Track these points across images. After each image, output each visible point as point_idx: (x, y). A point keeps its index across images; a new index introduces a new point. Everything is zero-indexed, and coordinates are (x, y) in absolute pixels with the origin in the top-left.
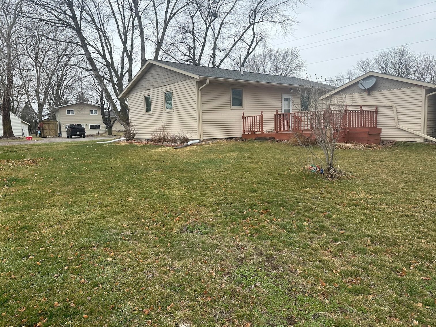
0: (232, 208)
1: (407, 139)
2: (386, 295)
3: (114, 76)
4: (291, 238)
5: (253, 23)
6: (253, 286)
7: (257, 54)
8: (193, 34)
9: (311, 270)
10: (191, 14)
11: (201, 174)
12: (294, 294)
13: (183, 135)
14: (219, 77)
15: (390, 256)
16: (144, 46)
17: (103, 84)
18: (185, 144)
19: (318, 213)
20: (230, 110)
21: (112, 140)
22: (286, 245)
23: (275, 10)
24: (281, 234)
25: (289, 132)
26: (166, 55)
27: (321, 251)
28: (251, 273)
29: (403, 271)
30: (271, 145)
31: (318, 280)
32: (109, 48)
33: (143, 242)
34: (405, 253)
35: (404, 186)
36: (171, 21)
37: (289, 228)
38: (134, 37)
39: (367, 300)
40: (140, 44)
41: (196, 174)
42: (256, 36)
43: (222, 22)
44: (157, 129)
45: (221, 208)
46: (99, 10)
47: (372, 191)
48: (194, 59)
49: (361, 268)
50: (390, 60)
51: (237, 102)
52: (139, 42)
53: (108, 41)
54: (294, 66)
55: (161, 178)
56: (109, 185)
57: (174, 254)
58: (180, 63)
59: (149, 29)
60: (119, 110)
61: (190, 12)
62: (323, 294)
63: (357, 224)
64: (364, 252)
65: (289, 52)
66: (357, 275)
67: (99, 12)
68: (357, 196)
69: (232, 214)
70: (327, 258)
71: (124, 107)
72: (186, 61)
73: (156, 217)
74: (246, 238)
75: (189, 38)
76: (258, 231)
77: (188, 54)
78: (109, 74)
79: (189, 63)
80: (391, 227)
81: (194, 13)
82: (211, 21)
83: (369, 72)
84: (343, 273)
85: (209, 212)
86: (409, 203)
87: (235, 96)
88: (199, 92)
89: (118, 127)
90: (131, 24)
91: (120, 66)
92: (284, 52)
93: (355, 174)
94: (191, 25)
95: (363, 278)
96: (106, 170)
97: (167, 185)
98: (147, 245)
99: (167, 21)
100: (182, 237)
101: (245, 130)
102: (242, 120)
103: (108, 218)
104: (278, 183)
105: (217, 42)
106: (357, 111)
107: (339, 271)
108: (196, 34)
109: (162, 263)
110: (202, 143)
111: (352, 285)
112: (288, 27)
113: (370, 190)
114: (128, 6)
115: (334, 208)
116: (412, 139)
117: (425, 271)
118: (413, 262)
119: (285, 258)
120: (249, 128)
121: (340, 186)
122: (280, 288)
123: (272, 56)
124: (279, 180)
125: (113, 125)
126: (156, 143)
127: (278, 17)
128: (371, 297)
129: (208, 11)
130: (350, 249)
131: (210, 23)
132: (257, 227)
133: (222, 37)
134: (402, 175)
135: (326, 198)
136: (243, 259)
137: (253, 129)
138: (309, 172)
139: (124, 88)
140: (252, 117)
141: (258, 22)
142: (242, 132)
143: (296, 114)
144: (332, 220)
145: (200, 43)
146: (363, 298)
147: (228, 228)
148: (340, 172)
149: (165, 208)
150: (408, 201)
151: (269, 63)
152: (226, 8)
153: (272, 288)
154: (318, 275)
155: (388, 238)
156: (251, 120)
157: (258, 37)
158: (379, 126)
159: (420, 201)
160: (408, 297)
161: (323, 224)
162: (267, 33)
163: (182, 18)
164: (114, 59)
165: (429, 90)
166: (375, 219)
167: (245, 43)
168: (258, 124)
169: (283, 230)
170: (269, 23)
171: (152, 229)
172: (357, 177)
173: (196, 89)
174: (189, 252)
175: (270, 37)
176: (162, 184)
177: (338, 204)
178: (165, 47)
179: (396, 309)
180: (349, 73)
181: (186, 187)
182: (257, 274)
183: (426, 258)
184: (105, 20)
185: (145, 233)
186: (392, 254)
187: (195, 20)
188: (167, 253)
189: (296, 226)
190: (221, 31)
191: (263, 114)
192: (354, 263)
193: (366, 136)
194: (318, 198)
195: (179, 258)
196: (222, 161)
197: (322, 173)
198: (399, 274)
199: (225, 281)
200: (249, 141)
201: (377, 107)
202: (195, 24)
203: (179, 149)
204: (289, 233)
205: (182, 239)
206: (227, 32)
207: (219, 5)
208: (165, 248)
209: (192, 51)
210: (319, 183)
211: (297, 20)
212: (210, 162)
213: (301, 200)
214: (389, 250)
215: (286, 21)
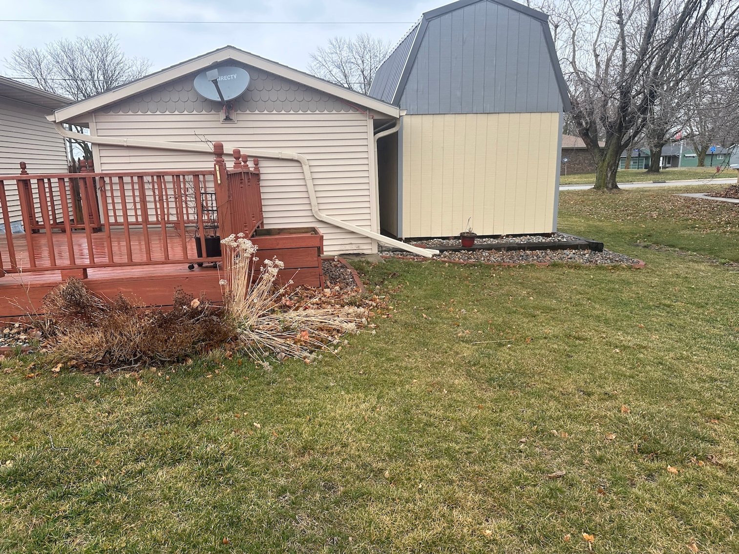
1: (343, 248)
116: (354, 247)
201: (257, 160)
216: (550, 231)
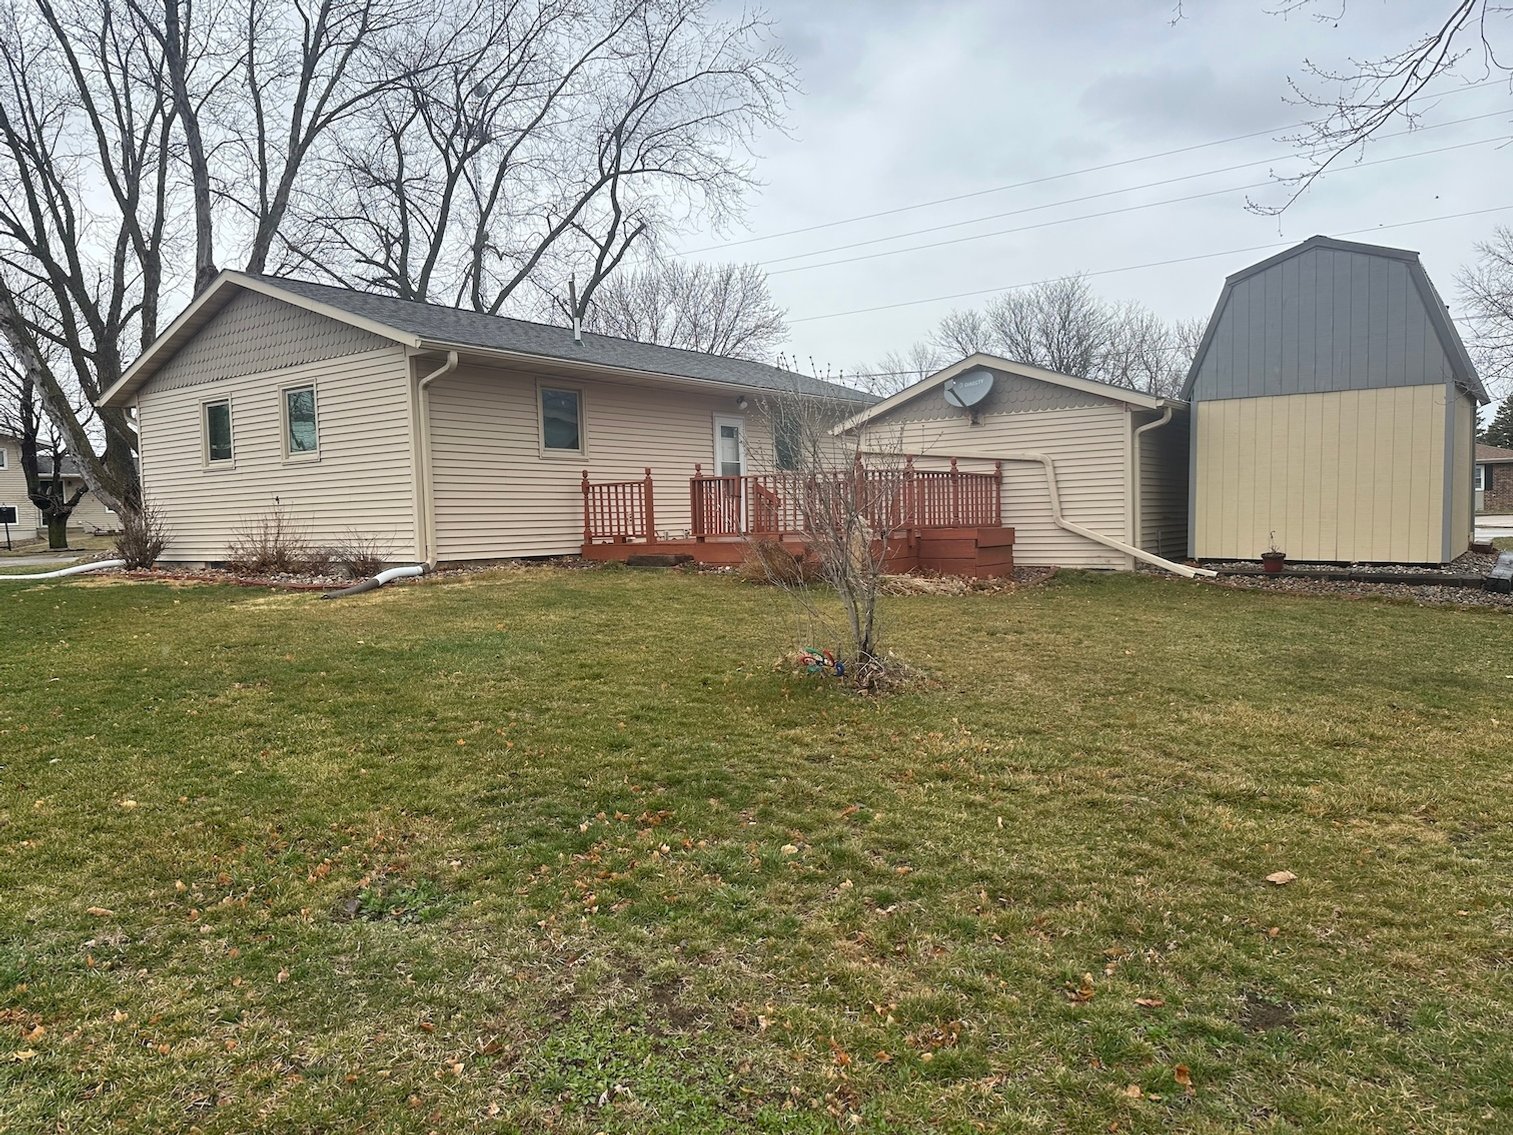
0: (539, 814)
1: (1089, 561)
2: (1036, 1073)
3: (83, 325)
4: (739, 905)
5: (612, 172)
6: (604, 1095)
7: (630, 278)
8: (400, 193)
9: (805, 1011)
10: (393, 123)
11: (425, 690)
12: (748, 1106)
13: (356, 548)
14: (495, 344)
15: (1047, 939)
16: (209, 220)
17: (31, 352)
18: (363, 582)
19: (829, 810)
20: (536, 460)
21: (64, 567)
22: (723, 931)
23: (683, 136)
24: (707, 894)
25: (738, 539)
26: (296, 258)
27: (838, 943)
28: (598, 1050)
29: (1084, 985)
30: (682, 581)
31: (828, 1047)
32: (64, 219)
33: (175, 972)
34: (1089, 925)
35: (1083, 710)
36: (317, 140)
37: (734, 871)
38: (168, 185)
39: (981, 1097)
40: (193, 210)
41: (402, 692)
42: (623, 218)
43: (506, 159)
44: (254, 524)
45: (495, 816)
46: (23, 74)
47: (990, 728)
48: (403, 277)
49: (961, 987)
50: (1034, 322)
51: (563, 433)
52: (189, 205)
53: (61, 192)
54: (751, 323)
55: (261, 712)
56: (38, 750)
57: (305, 1010)
58: (351, 289)
59: (229, 163)
60: (99, 452)
61: (390, 117)
62: (841, 1095)
63: (946, 840)
64: (969, 932)
65: (733, 277)
66: (950, 1014)
67: (24, 81)
68: (948, 747)
69: (537, 834)
70: (854, 965)
71: (122, 443)
72: (375, 282)
73: (233, 867)
74: (584, 919)
75: (384, 204)
76: (629, 890)
77: (380, 258)
78: (59, 316)
79: (386, 292)
80: (1049, 844)
81: (404, 120)
82: (466, 155)
83: (978, 353)
84: (906, 1010)
85: (450, 833)
86: (1099, 763)
87: (553, 414)
88: (421, 392)
89: (94, 515)
90: (155, 138)
91: (108, 287)
92: (717, 277)
93: (939, 673)
94: (392, 160)
95: (966, 1024)
96: (28, 689)
97: (284, 739)
98: (189, 984)
99: (301, 141)
100: (338, 940)
101: (592, 529)
102: (582, 496)
103: (25, 883)
104: (702, 713)
105: (487, 228)
106: (943, 474)
107: (893, 1006)
108: (412, 193)
109: (250, 1049)
110: (434, 578)
111: (935, 1051)
112: (728, 196)
113: (986, 725)
114: (146, 71)
115: (879, 789)
116: (1103, 561)
117: (1146, 977)
118: (1111, 951)
119: (718, 979)
120: (607, 523)
121: (896, 714)
122: (698, 1091)
123: (679, 287)
124: (704, 701)
125: (75, 510)
126: (249, 579)
127: (694, 161)
128: (992, 1084)
129: (455, 119)
130: (926, 928)
131: (461, 161)
132: (627, 875)
133: (504, 211)
134: (1077, 673)
135: (854, 757)
136: (569, 999)
137: (619, 526)
138: (801, 671)
139: (124, 368)
140: (616, 486)
141: (630, 172)
142: (582, 537)
143: (761, 480)
144: (871, 829)
145: (424, 223)
146: (967, 1092)
147: (519, 890)
148: (895, 670)
149: (272, 831)
150: (1096, 758)
151: (670, 309)
152: (519, 114)
153: (672, 1095)
154: (825, 1029)
155: (1039, 881)
156: (613, 496)
157: (630, 220)
158: (1007, 523)
159: (1128, 753)
160: (1101, 1071)
161: (844, 846)
162: (660, 209)
163: (358, 132)
164: (82, 260)
165: (1142, 416)
166: (1000, 820)
167: (586, 237)
168: (637, 509)
169: (716, 879)
170: (666, 179)
171: (216, 918)
172: (946, 685)
173: (408, 381)
174: (364, 995)
175: (669, 223)
176: (262, 737)
177: (889, 776)
178: (294, 230)
179: (1067, 1116)
180: (920, 355)
181: (362, 745)
182: (621, 1048)
183: (1149, 937)
184: (46, 112)
185: (184, 937)
186: (1052, 934)
187: (409, 144)
188: (274, 1009)
189: (757, 860)
190: (500, 189)
191: (652, 477)
192: (939, 974)
193: (972, 551)
194: (828, 759)
195: (323, 1022)
196: (507, 641)
197: (841, 673)
198: (1074, 996)
199: (502, 1088)
200: (607, 567)
201: (999, 463)
202: (407, 160)
203: (339, 602)
204: (735, 889)
205: (338, 946)
206: (523, 196)
207: (493, 104)
208: (266, 990)
209: (397, 249)
210: (832, 707)
211: (754, 176)
212: (461, 646)
213: (774, 768)
214: (1044, 920)
215: (722, 177)
216: (1439, 561)
